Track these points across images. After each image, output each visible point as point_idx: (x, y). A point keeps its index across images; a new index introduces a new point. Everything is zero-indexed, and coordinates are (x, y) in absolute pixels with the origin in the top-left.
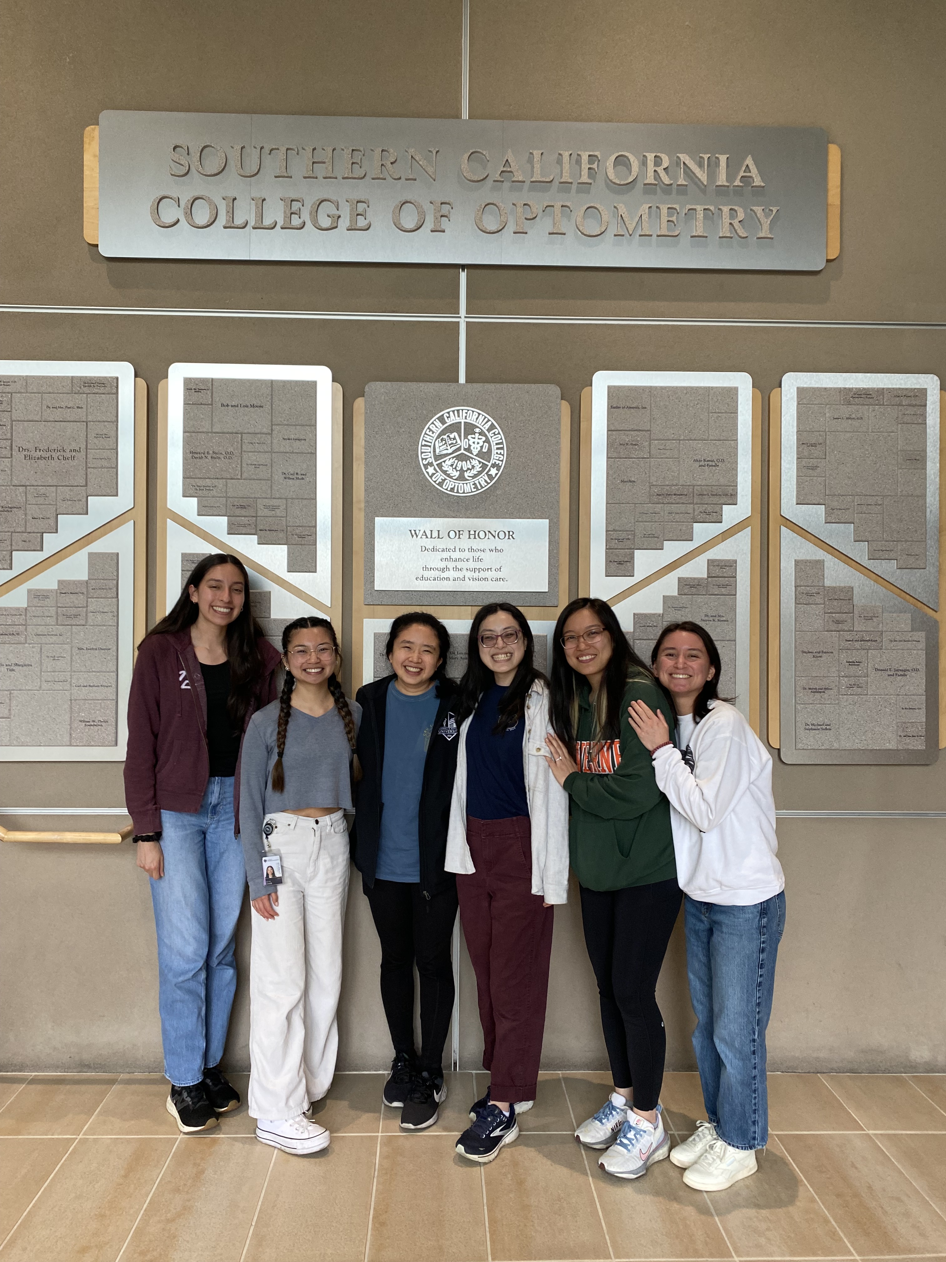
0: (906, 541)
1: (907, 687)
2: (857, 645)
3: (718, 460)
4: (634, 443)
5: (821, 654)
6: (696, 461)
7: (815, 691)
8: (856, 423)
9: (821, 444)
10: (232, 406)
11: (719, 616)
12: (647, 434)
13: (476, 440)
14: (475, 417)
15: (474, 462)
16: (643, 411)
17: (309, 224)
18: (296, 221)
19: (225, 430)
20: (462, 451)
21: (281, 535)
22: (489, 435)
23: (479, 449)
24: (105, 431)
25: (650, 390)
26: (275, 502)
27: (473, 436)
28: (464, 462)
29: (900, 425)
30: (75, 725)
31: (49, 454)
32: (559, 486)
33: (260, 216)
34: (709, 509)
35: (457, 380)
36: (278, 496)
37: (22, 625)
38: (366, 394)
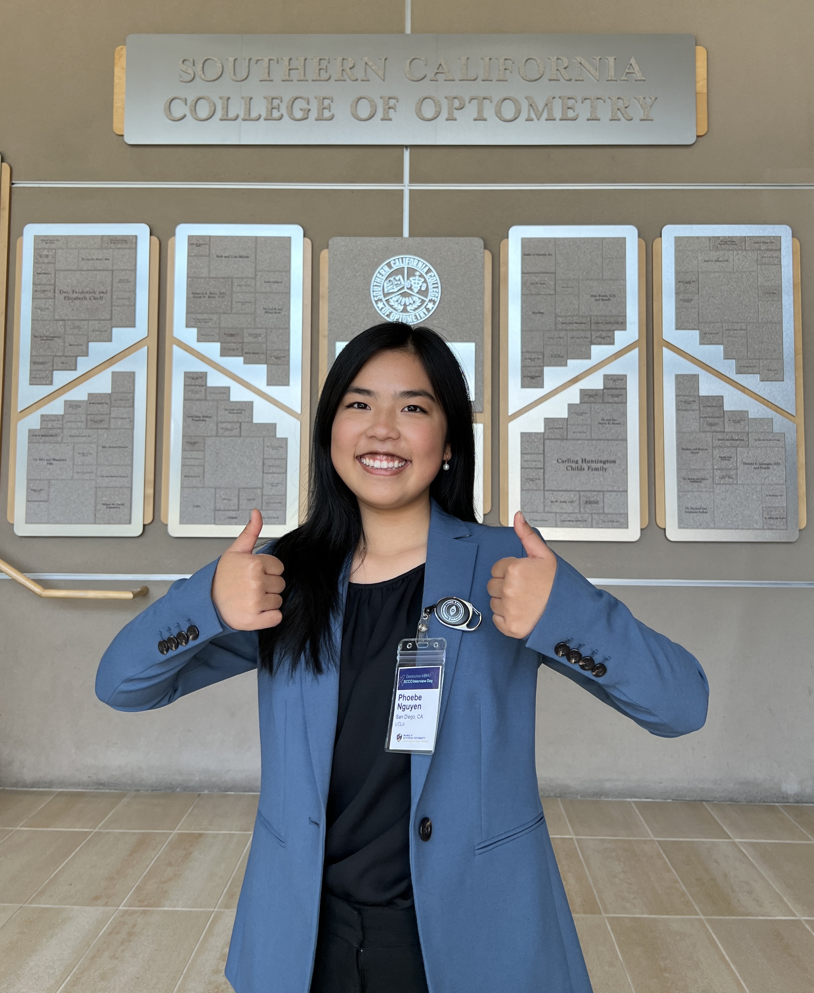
0: (767, 359)
1: (770, 478)
2: (728, 443)
3: (611, 296)
4: (542, 282)
5: (697, 451)
6: (592, 296)
7: (693, 481)
8: (724, 264)
9: (694, 281)
10: (225, 257)
11: (614, 420)
12: (553, 276)
13: (417, 281)
14: (415, 263)
15: (415, 298)
16: (549, 257)
17: (286, 116)
18: (276, 114)
19: (220, 276)
20: (405, 290)
21: (262, 357)
22: (427, 277)
23: (419, 288)
24: (126, 277)
25: (555, 241)
26: (258, 331)
27: (414, 278)
28: (407, 299)
29: (759, 266)
30: (99, 507)
31: (82, 296)
32: (483, 317)
33: (249, 111)
34: (604, 334)
35: (401, 234)
36: (259, 326)
37: (59, 428)
38: (329, 246)
